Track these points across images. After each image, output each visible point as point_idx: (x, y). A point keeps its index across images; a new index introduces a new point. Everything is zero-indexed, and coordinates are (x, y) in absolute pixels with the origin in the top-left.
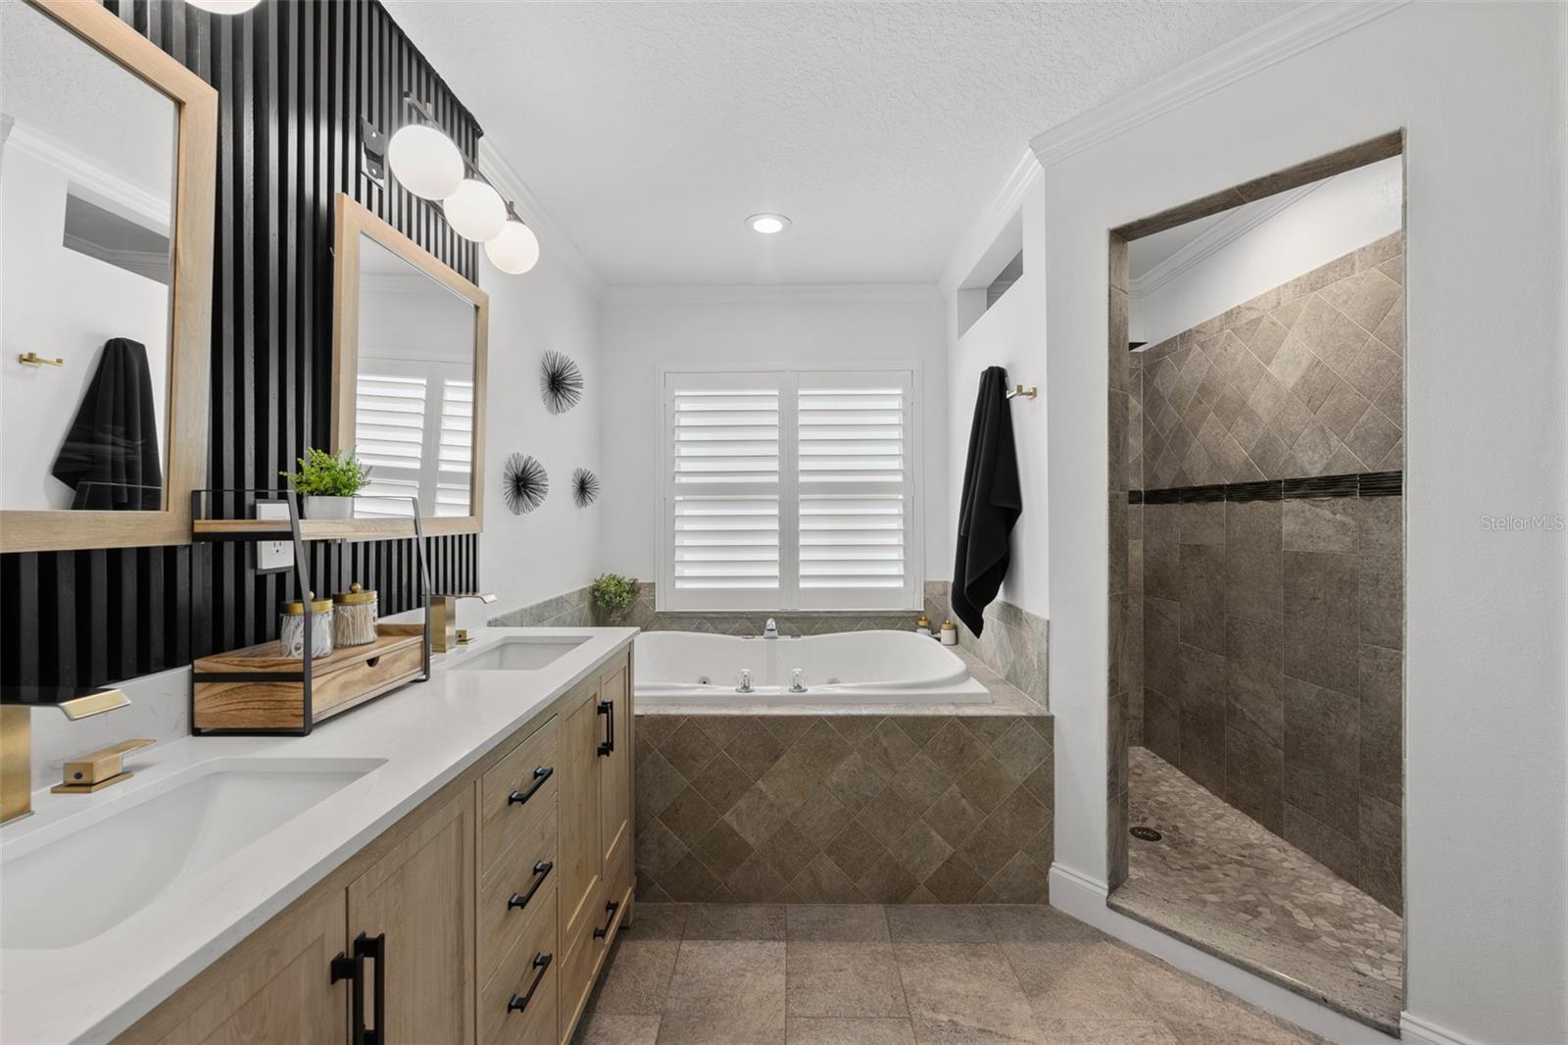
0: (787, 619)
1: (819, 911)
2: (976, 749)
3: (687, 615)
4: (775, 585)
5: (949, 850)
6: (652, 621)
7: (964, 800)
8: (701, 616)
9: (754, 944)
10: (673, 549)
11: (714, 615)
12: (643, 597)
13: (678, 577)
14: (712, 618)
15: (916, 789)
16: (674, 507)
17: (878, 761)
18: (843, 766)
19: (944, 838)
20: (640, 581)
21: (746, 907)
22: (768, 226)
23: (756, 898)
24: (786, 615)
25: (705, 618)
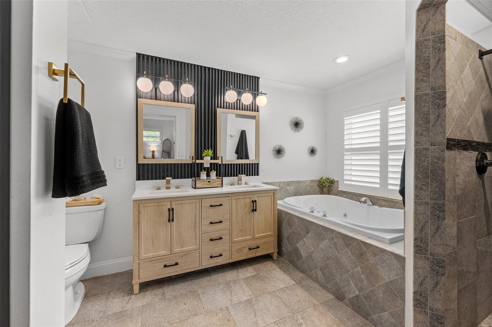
0: (384, 200)
1: (316, 285)
2: (367, 256)
3: (347, 193)
4: (378, 186)
5: (357, 293)
6: (338, 193)
7: (363, 276)
8: (352, 193)
9: (289, 278)
10: (343, 170)
11: (356, 194)
12: (335, 185)
13: (345, 180)
14: (356, 195)
15: (345, 262)
16: (344, 156)
17: (334, 246)
18: (324, 243)
19: (355, 286)
20: (335, 180)
21: (301, 273)
22: (342, 60)
23: (303, 271)
24: (383, 199)
25: (354, 195)
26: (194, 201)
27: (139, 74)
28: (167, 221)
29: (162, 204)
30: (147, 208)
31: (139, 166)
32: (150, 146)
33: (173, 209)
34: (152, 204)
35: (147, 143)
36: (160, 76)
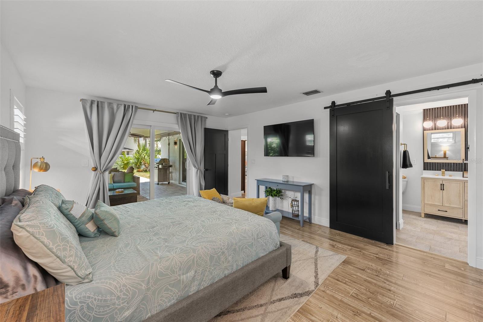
26: (459, 182)
27: (425, 119)
28: (440, 190)
29: (437, 181)
30: (428, 182)
31: (424, 163)
32: (441, 146)
33: (444, 185)
34: (431, 181)
35: (439, 143)
36: (438, 117)
